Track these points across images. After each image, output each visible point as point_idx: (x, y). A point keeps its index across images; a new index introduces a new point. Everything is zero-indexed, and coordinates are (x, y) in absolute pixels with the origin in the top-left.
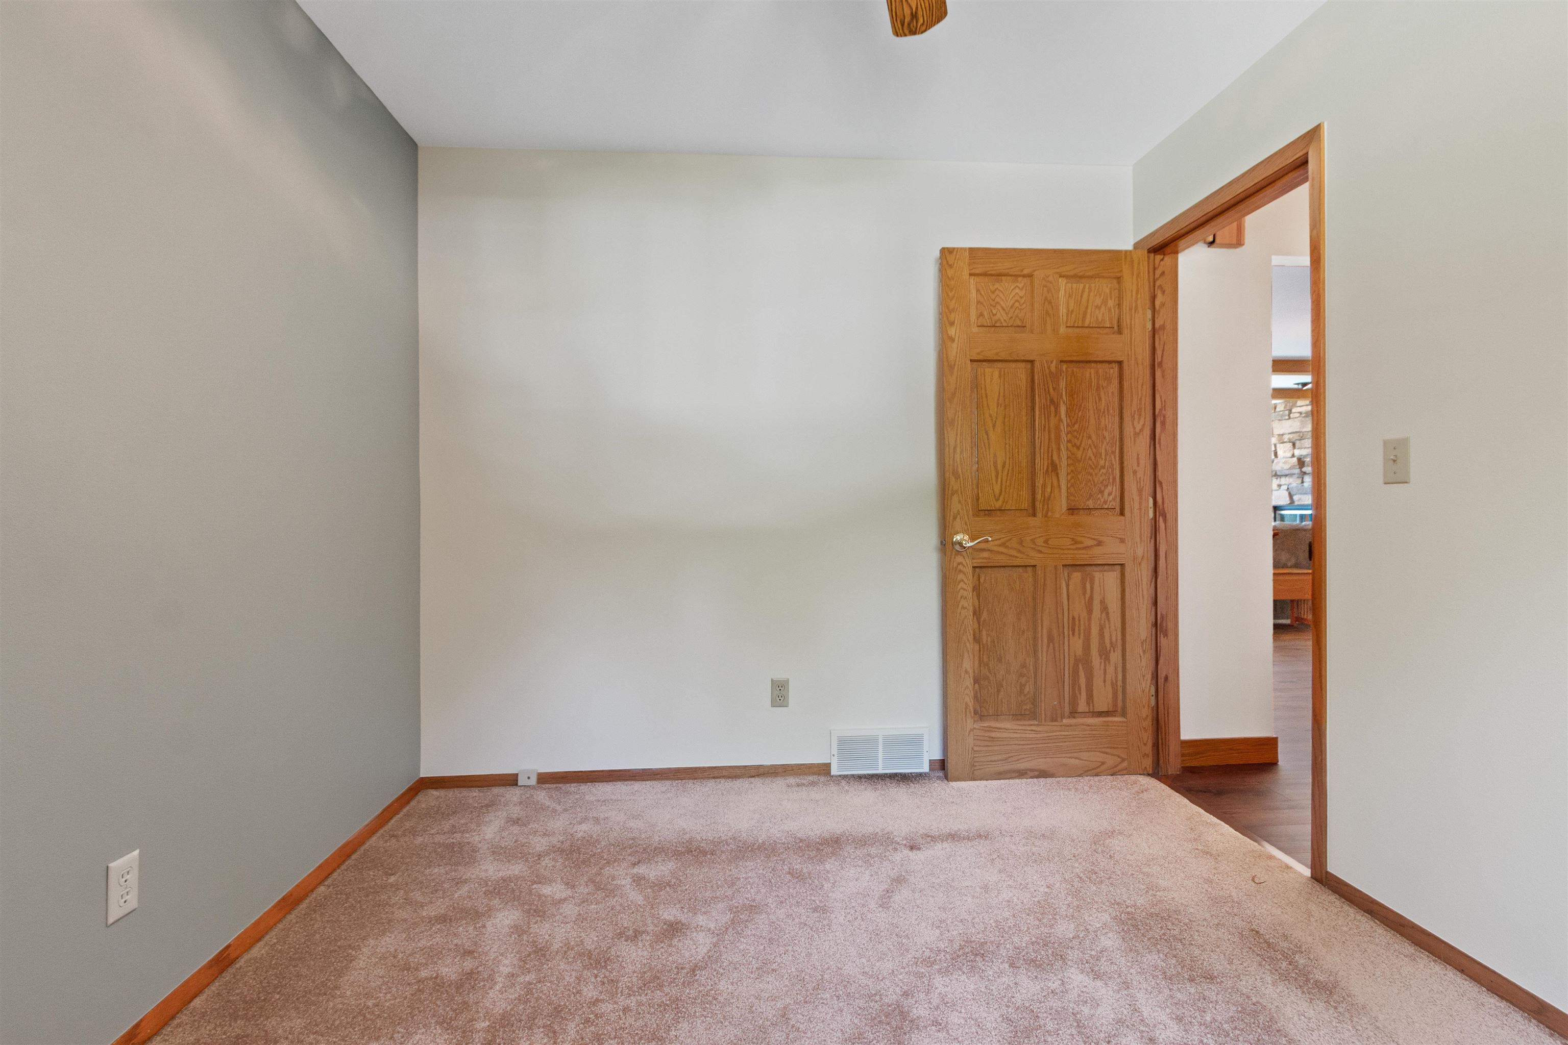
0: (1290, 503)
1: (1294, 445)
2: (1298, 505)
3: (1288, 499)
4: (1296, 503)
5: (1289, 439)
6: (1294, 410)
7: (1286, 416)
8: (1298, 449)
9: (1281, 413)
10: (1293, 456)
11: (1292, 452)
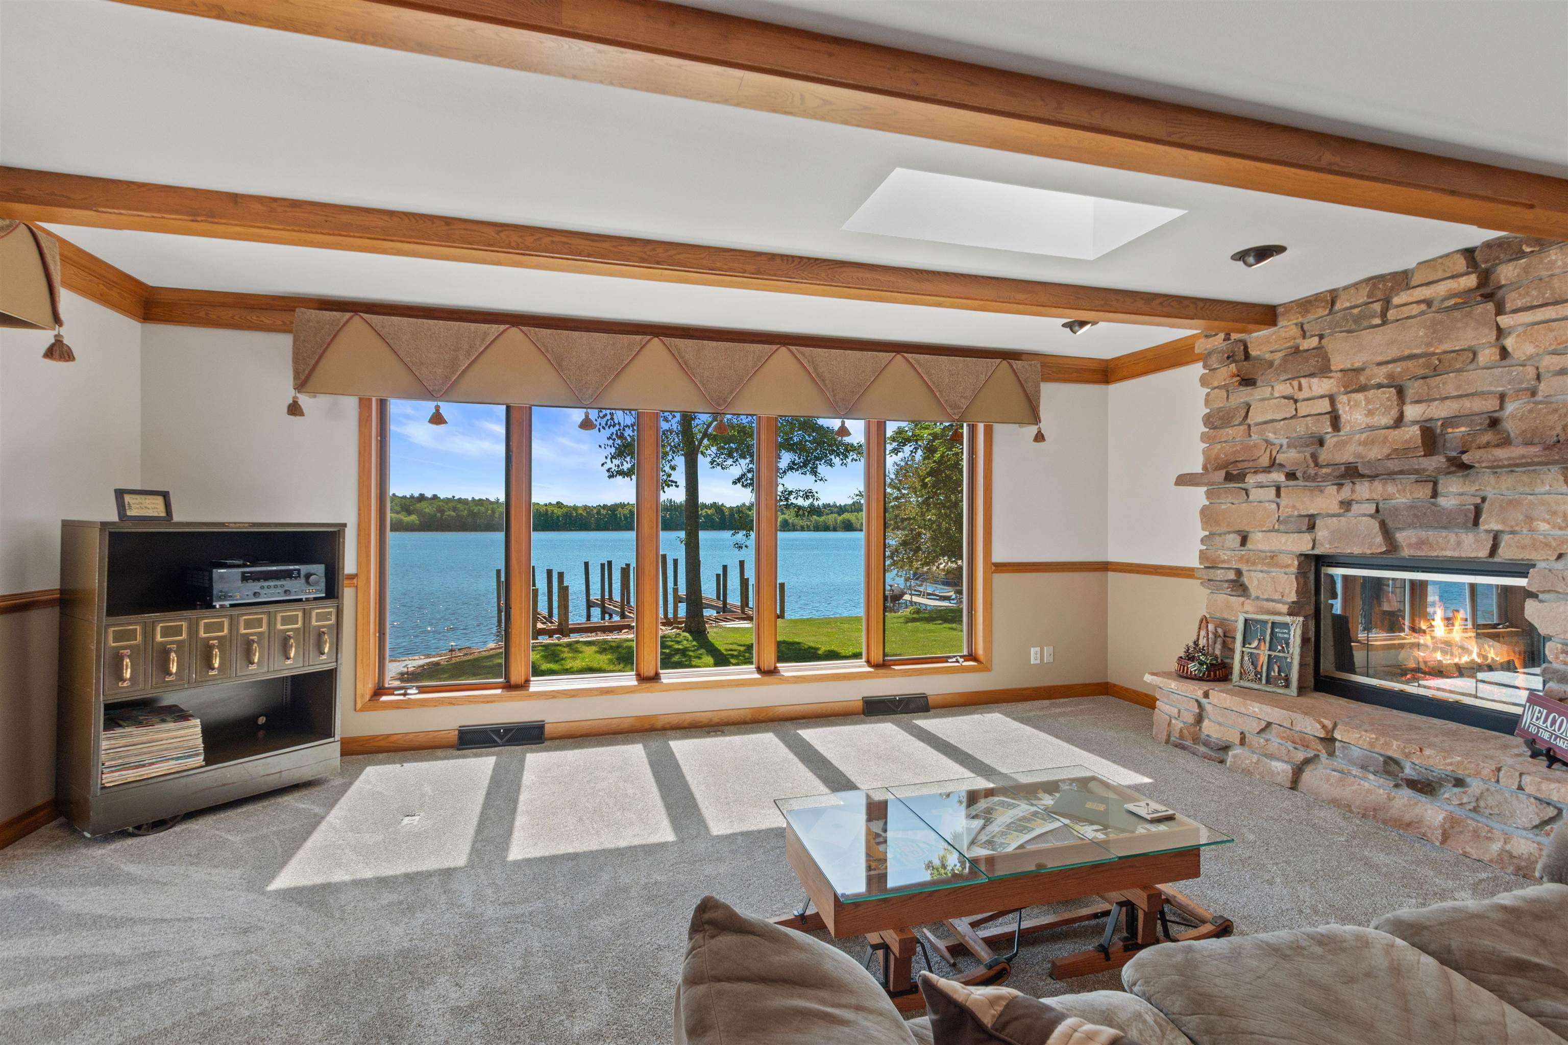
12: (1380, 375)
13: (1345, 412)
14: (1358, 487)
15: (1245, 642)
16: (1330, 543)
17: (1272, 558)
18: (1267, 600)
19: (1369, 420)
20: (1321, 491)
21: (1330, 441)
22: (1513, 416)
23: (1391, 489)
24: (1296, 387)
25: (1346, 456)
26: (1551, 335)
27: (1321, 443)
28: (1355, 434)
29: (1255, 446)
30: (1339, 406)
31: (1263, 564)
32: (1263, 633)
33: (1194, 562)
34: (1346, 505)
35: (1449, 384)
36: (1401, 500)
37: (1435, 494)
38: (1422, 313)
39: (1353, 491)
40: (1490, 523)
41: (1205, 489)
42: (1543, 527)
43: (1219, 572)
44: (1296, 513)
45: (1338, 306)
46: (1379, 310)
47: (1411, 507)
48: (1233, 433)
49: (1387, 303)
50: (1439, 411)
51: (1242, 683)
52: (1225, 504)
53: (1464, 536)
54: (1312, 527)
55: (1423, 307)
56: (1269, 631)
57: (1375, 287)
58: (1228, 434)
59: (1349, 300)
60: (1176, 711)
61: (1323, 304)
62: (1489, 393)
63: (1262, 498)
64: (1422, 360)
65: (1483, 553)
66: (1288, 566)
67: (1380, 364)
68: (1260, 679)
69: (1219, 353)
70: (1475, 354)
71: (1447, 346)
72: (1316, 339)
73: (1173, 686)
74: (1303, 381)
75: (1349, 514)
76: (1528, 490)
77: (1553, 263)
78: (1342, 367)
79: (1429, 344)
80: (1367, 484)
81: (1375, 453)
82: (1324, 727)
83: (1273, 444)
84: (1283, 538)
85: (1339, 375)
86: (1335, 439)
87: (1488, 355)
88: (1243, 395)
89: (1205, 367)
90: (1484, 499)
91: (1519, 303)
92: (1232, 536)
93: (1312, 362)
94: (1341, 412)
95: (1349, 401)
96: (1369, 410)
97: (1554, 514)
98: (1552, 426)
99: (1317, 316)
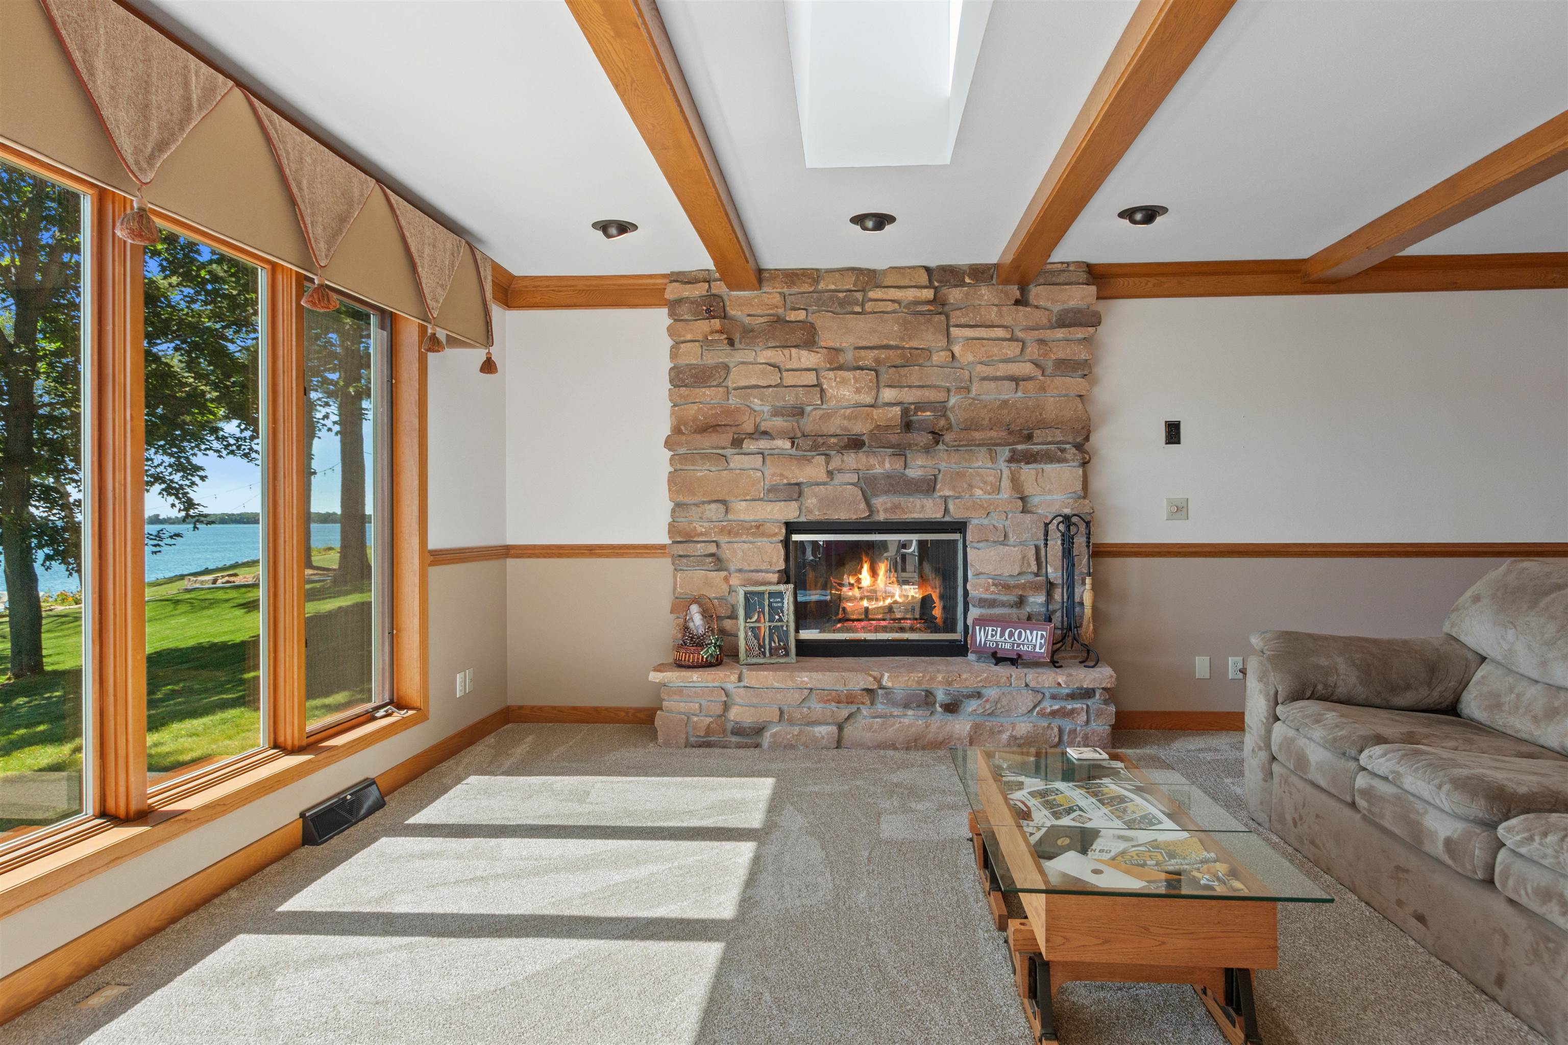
0: (869, 516)
1: (879, 375)
2: (887, 521)
3: (863, 505)
4: (881, 517)
5: (872, 361)
6: (872, 295)
7: (857, 304)
8: (892, 386)
9: (841, 295)
10: (878, 402)
11: (875, 393)
12: (863, 358)
13: (831, 387)
14: (845, 458)
15: (747, 616)
16: (819, 510)
17: (758, 529)
18: (752, 571)
19: (856, 397)
20: (808, 460)
21: (816, 412)
22: (953, 407)
23: (873, 461)
24: (788, 356)
25: (835, 425)
26: (983, 349)
27: (805, 412)
28: (839, 409)
29: (737, 410)
30: (824, 380)
31: (748, 534)
32: (762, 606)
33: (663, 539)
34: (832, 474)
35: (914, 375)
36: (878, 470)
37: (905, 466)
38: (894, 312)
39: (843, 461)
40: (943, 490)
41: (671, 452)
42: (978, 492)
43: (699, 545)
44: (785, 481)
45: (822, 286)
46: (860, 299)
47: (888, 476)
48: (709, 395)
49: (863, 294)
50: (910, 396)
51: (750, 661)
52: (701, 471)
53: (925, 501)
54: (800, 494)
55: (896, 306)
56: (766, 603)
57: (857, 279)
58: (704, 394)
59: (833, 284)
60: (697, 706)
61: (810, 280)
62: (940, 387)
63: (746, 466)
64: (899, 352)
65: (939, 515)
66: (775, 535)
67: (861, 348)
68: (764, 654)
69: (692, 303)
70: (931, 354)
71: (914, 344)
72: (804, 313)
73: (695, 679)
74: (794, 351)
75: (832, 483)
76: (967, 465)
77: (983, 295)
78: (831, 344)
79: (902, 339)
80: (853, 455)
81: (859, 427)
83: (755, 411)
84: (769, 507)
85: (825, 351)
86: (820, 411)
87: (940, 356)
88: (718, 356)
89: (671, 314)
90: (939, 471)
91: (963, 321)
92: (714, 506)
93: (799, 334)
94: (826, 386)
95: (836, 378)
96: (857, 389)
97: (985, 483)
98: (983, 419)
99: (802, 290)
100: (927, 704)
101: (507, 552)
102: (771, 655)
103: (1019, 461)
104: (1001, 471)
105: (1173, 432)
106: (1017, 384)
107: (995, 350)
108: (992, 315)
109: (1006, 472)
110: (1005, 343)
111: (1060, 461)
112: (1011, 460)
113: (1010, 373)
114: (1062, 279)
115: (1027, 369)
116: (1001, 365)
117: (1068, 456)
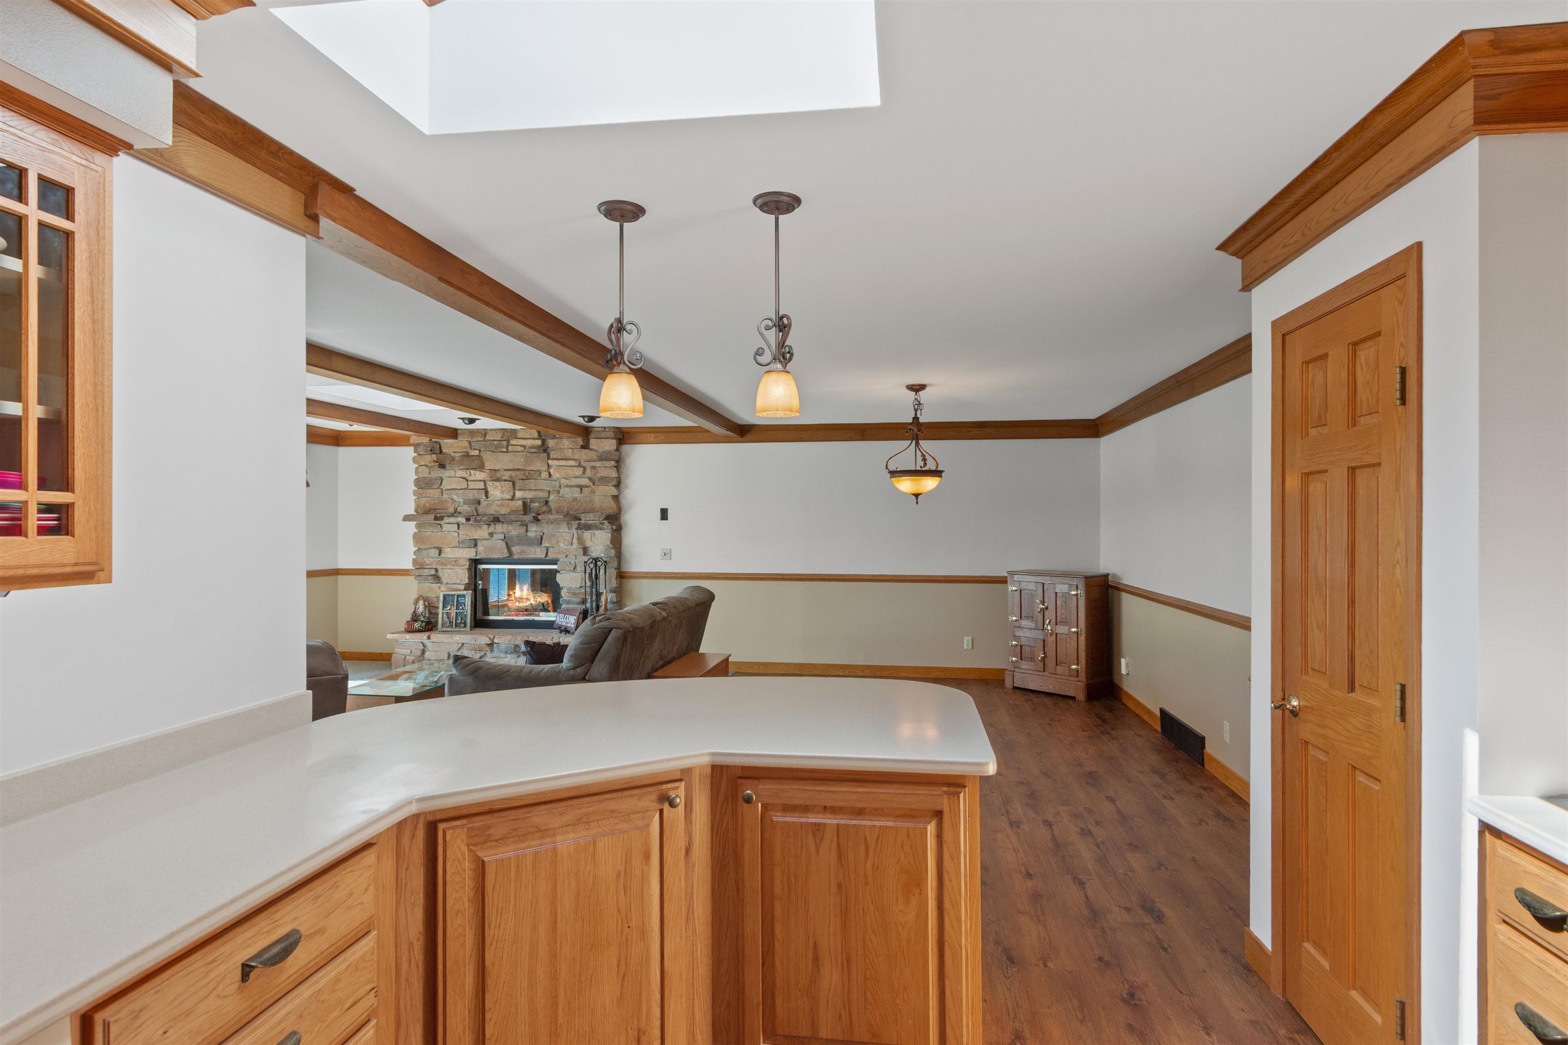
0: (509, 556)
1: (514, 484)
2: (519, 559)
3: (506, 551)
4: (516, 557)
5: (511, 477)
6: (512, 442)
7: (503, 447)
8: (520, 490)
9: (496, 443)
10: (513, 498)
11: (512, 493)
12: (506, 476)
13: (491, 490)
14: (497, 526)
15: (444, 607)
16: (485, 553)
17: (455, 562)
18: (453, 584)
19: (502, 496)
20: (480, 527)
21: (484, 503)
22: (552, 500)
23: (510, 528)
24: (469, 474)
25: (492, 510)
26: (565, 471)
27: (479, 503)
28: (495, 501)
29: (446, 501)
30: (488, 486)
31: (451, 565)
32: (453, 602)
33: (409, 566)
34: (491, 534)
35: (532, 484)
36: (514, 533)
37: (527, 532)
38: (522, 451)
39: (495, 528)
40: (546, 544)
41: (415, 523)
42: (562, 545)
43: (426, 570)
44: (468, 538)
45: (487, 438)
46: (505, 444)
47: (518, 536)
48: (433, 493)
49: (508, 441)
50: (529, 495)
51: (443, 629)
52: (428, 532)
53: (537, 549)
54: (476, 545)
55: (522, 448)
56: (456, 600)
57: (503, 434)
58: (430, 493)
59: (492, 437)
60: (409, 651)
62: (545, 490)
63: (450, 530)
64: (522, 472)
65: (543, 556)
66: (464, 565)
67: (506, 470)
68: (452, 626)
69: (425, 446)
70: (540, 473)
71: (531, 468)
72: (478, 451)
73: (408, 638)
74: (472, 471)
75: (492, 539)
76: (557, 531)
77: (565, 444)
78: (489, 468)
79: (525, 466)
80: (501, 525)
81: (504, 511)
82: (490, 638)
83: (455, 501)
84: (461, 551)
85: (488, 471)
86: (486, 502)
87: (544, 475)
88: (437, 473)
89: (415, 451)
90: (544, 534)
91: (555, 456)
92: (433, 550)
93: (476, 462)
94: (489, 489)
95: (493, 485)
96: (502, 491)
97: (565, 540)
98: (564, 507)
99: (478, 440)
100: (515, 652)
101: (337, 572)
102: (456, 626)
103: (582, 529)
104: (573, 534)
105: (664, 514)
106: (581, 489)
107: (570, 472)
108: (569, 453)
109: (575, 535)
110: (575, 468)
111: (602, 529)
112: (577, 529)
113: (578, 483)
114: (603, 435)
115: (585, 481)
116: (574, 479)
117: (605, 527)
